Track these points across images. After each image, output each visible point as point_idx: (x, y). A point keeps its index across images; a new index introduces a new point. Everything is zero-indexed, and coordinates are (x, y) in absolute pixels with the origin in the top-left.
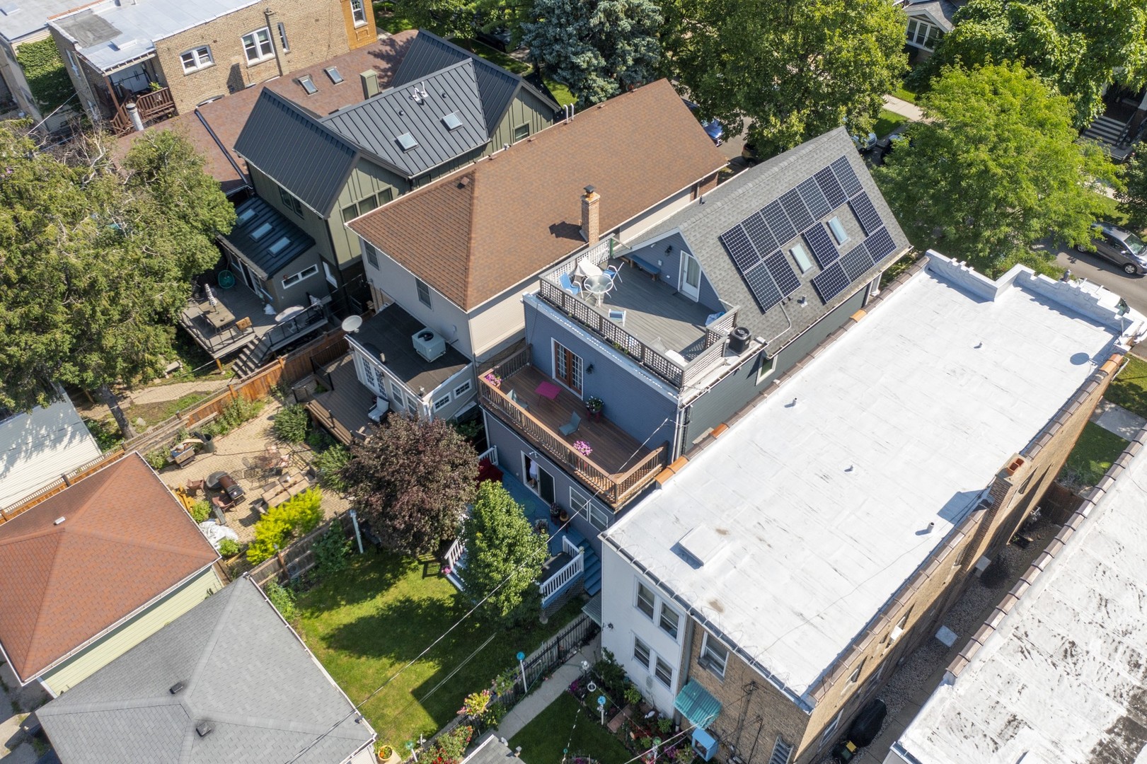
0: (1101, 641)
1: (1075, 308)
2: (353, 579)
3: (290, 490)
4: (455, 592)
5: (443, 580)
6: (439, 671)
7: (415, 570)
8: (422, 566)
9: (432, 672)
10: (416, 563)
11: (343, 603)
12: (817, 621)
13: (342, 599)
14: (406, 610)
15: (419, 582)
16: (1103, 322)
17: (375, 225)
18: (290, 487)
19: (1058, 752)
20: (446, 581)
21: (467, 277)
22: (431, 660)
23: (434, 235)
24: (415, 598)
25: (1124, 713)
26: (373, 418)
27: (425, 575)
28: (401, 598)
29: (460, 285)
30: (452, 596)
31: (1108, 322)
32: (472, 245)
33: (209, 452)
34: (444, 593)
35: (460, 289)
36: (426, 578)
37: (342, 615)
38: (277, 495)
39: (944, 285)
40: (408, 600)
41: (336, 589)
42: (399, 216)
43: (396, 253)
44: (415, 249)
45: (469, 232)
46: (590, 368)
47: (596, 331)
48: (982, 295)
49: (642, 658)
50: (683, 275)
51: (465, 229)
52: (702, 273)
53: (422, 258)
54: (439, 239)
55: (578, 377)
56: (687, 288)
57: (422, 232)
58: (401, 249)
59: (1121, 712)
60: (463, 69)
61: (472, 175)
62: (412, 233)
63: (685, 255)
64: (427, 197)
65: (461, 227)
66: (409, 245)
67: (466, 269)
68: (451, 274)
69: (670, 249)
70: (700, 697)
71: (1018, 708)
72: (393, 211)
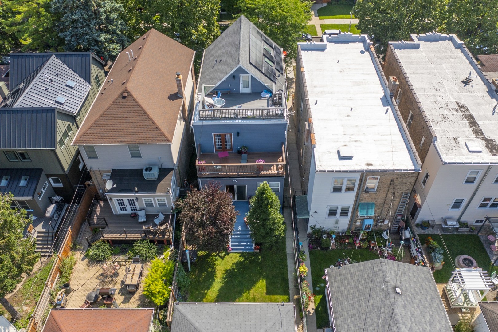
0: (446, 111)
1: (346, 41)
2: (199, 281)
3: (135, 272)
4: (239, 254)
5: (230, 254)
6: (266, 280)
7: (216, 260)
8: (217, 257)
9: (264, 283)
10: (214, 258)
11: (206, 291)
12: (394, 150)
13: (204, 291)
14: (230, 274)
15: (223, 262)
16: (356, 41)
17: (90, 136)
18: (134, 271)
19: (469, 138)
20: (232, 254)
21: (160, 130)
22: (259, 280)
23: (128, 124)
24: (229, 268)
25: (468, 122)
26: (142, 221)
27: (222, 258)
28: (224, 272)
29: (160, 135)
30: (240, 256)
31: (357, 40)
32: (152, 117)
33: (71, 292)
34: (236, 258)
35: (161, 137)
36: (224, 259)
38: (132, 278)
39: (310, 52)
40: (227, 271)
41: (197, 289)
42: (100, 126)
43: (114, 141)
44: (122, 134)
45: (145, 113)
46: (238, 134)
47: (236, 117)
48: (322, 49)
49: (332, 214)
50: (241, 85)
51: (142, 113)
52: (253, 78)
53: (130, 136)
54: (132, 123)
55: (228, 144)
56: (244, 90)
57: (120, 125)
58: (115, 138)
59: (467, 122)
60: (54, 61)
61: (126, 90)
62: (115, 129)
63: (241, 76)
64: (109, 110)
65: (140, 113)
66: (118, 134)
67: (157, 128)
68: (151, 133)
69: (234, 77)
70: (367, 206)
71: (452, 136)
72: (95, 126)
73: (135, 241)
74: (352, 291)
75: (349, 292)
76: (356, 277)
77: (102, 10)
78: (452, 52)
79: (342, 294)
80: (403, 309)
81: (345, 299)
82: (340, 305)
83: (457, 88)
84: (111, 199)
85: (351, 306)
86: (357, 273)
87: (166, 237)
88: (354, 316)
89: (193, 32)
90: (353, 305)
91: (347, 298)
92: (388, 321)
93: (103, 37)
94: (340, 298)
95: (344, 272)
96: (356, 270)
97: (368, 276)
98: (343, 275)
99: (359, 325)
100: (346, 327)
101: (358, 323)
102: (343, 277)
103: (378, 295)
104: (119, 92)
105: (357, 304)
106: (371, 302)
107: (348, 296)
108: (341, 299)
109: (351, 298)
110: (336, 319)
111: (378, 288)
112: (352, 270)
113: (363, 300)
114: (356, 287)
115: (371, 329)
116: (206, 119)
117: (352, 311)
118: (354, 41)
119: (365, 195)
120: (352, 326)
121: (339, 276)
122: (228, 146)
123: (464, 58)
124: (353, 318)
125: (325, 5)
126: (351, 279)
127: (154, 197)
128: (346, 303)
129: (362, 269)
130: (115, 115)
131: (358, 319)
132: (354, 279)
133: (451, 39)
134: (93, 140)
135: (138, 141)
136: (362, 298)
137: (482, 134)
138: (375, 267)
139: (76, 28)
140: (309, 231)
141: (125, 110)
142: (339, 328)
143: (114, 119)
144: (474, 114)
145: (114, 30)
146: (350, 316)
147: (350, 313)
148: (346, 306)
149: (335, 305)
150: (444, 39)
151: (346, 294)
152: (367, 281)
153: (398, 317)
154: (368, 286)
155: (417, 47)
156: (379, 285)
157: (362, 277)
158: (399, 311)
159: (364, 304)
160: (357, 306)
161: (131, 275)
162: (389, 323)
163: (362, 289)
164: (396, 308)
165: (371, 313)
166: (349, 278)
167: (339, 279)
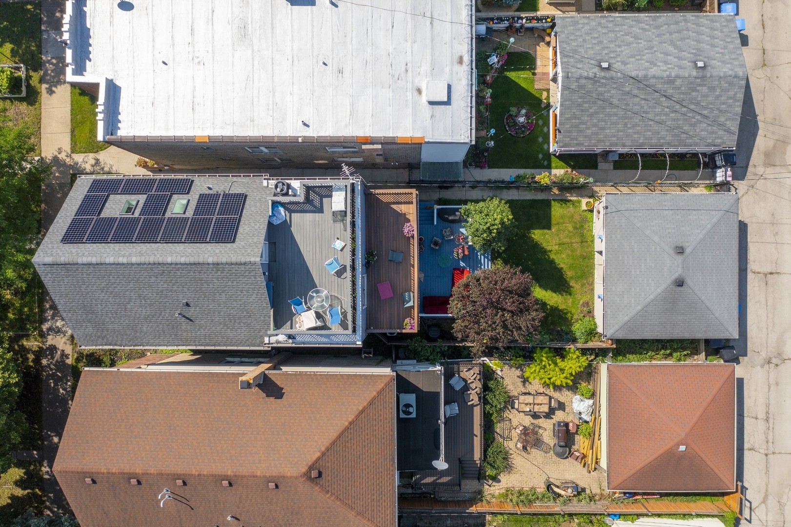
3: (532, 402)
9: (536, 231)
12: (428, 14)
18: (530, 404)
21: (374, 398)
22: (532, 238)
23: (364, 456)
33: (549, 481)
35: (385, 394)
37: (556, 299)
38: (541, 404)
42: (367, 504)
43: (391, 473)
44: (380, 461)
45: (347, 429)
51: (347, 435)
53: (383, 448)
54: (364, 449)
57: (367, 470)
58: (386, 473)
61: (307, 475)
62: (372, 476)
64: (341, 495)
65: (347, 439)
66: (380, 469)
67: (371, 403)
68: (380, 412)
72: (367, 512)
74: (595, 121)
75: (595, 125)
76: (577, 113)
79: (596, 134)
80: (629, 66)
81: (602, 131)
82: (608, 139)
85: (613, 126)
86: (573, 111)
88: (626, 124)
90: (613, 123)
91: (603, 129)
92: (642, 86)
94: (600, 136)
95: (568, 126)
96: (569, 110)
97: (580, 97)
98: (571, 129)
99: (637, 121)
100: (636, 136)
101: (635, 120)
102: (574, 129)
103: (609, 91)
104: (310, 486)
105: (612, 118)
106: (615, 101)
107: (600, 126)
108: (602, 136)
109: (603, 123)
110: (624, 145)
111: (600, 89)
112: (567, 116)
113: (610, 110)
114: (591, 116)
115: (645, 107)
117: (619, 126)
120: (637, 128)
121: (571, 134)
124: (629, 126)
126: (579, 119)
128: (608, 131)
129: (570, 103)
130: (350, 483)
131: (631, 121)
132: (579, 116)
134: (389, 509)
135: (391, 433)
136: (608, 110)
138: (572, 87)
141: (341, 467)
142: (635, 144)
143: (356, 483)
146: (625, 128)
147: (622, 129)
148: (612, 131)
149: (607, 144)
151: (596, 129)
152: (588, 100)
153: (641, 74)
154: (594, 100)
156: (597, 87)
157: (580, 105)
158: (632, 70)
159: (615, 110)
160: (615, 118)
161: (536, 406)
162: (645, 87)
163: (596, 108)
164: (629, 74)
165: (627, 105)
166: (577, 121)
167: (575, 134)
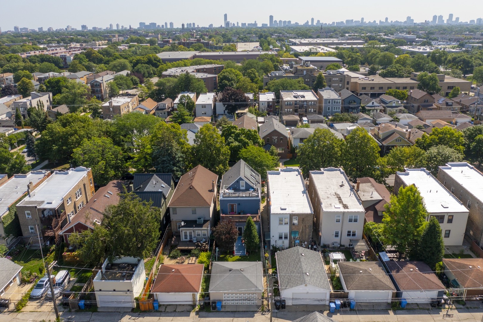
0: (329, 195)
1: (290, 171)
5: (235, 256)
8: (229, 257)
12: (304, 207)
19: (337, 204)
29: (206, 203)
30: (239, 257)
32: (202, 196)
34: (237, 257)
39: (273, 175)
42: (180, 199)
43: (186, 205)
45: (200, 194)
46: (239, 204)
47: (238, 197)
48: (279, 174)
49: (281, 238)
50: (241, 186)
51: (198, 194)
52: (246, 183)
53: (193, 203)
55: (235, 209)
56: (242, 188)
57: (189, 199)
59: (337, 199)
60: (155, 176)
61: (192, 186)
62: (187, 201)
63: (241, 181)
64: (184, 193)
67: (205, 200)
69: (238, 182)
70: (295, 233)
71: (329, 203)
72: (178, 199)
73: (192, 249)
74: (285, 257)
77: (177, 156)
78: (339, 175)
79: (281, 258)
80: (304, 259)
82: (280, 262)
83: (337, 188)
84: (182, 231)
86: (288, 252)
87: (206, 248)
89: (217, 167)
90: (285, 261)
93: (175, 168)
94: (281, 260)
95: (283, 252)
97: (292, 252)
102: (282, 254)
103: (295, 256)
104: (189, 186)
106: (292, 259)
109: (285, 259)
111: (295, 254)
112: (286, 251)
114: (287, 256)
116: (225, 197)
118: (294, 170)
119: (293, 227)
122: (235, 211)
123: (344, 177)
124: (285, 264)
125: (288, 159)
127: (201, 230)
128: (283, 261)
129: (290, 250)
130: (187, 195)
133: (340, 170)
135: (196, 205)
137: (342, 203)
138: (295, 249)
139: (164, 164)
140: (271, 248)
141: (191, 193)
143: (186, 197)
144: (341, 197)
145: (179, 166)
150: (337, 170)
155: (323, 173)
158: (302, 259)
160: (287, 261)
163: (289, 256)
166: (285, 254)
